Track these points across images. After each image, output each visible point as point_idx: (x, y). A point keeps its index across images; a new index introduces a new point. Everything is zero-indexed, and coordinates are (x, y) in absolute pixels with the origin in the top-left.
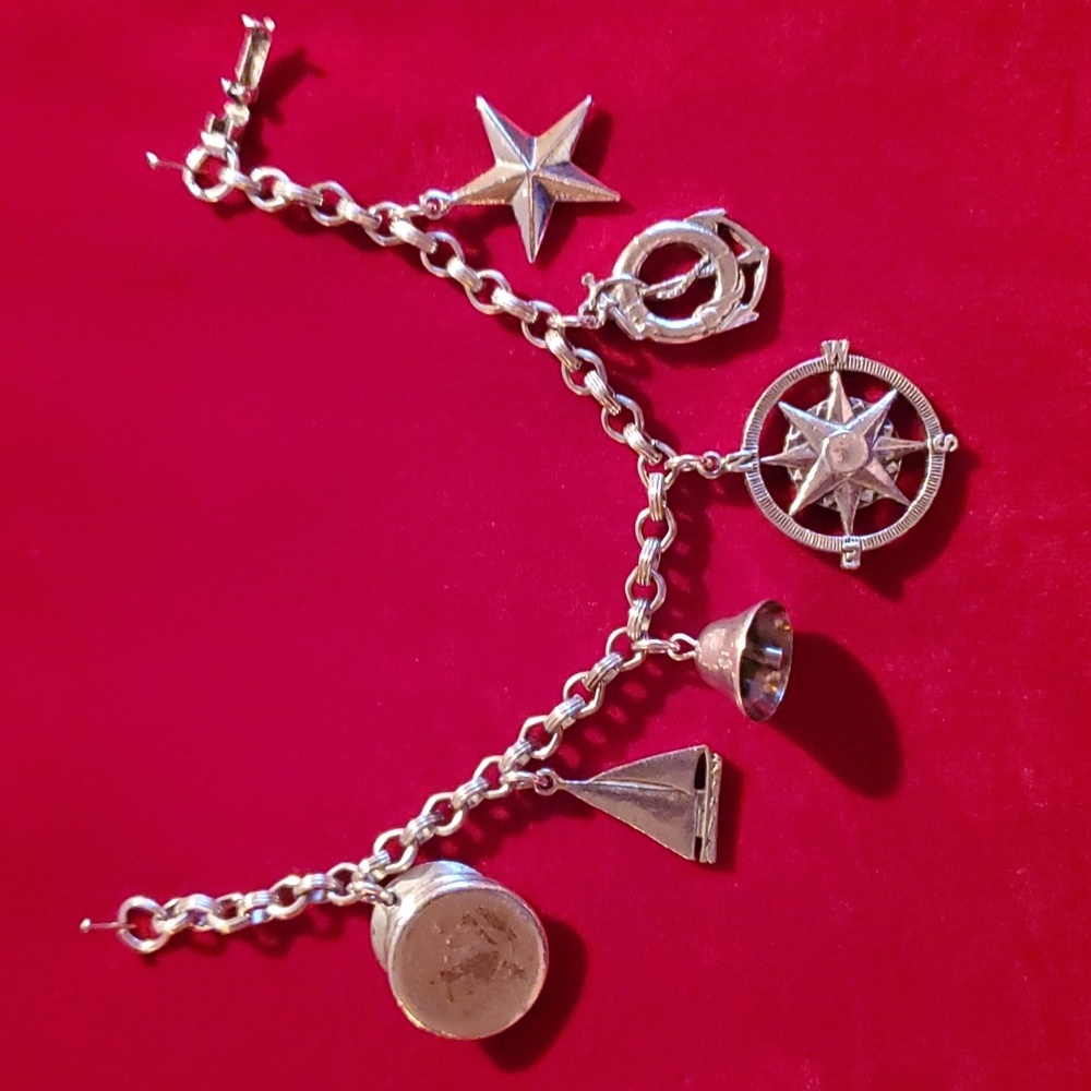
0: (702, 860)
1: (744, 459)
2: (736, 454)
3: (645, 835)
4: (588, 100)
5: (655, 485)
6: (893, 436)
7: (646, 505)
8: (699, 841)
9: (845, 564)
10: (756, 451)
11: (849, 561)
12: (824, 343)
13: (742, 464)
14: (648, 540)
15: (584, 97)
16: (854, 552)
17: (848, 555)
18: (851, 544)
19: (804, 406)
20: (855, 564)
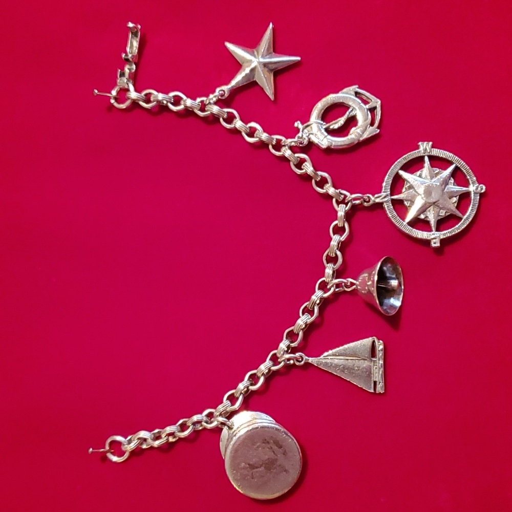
0: (377, 392)
1: (383, 197)
2: (380, 195)
3: (349, 382)
4: (271, 25)
5: (341, 210)
6: (454, 185)
7: (336, 219)
8: (375, 383)
9: (433, 245)
10: (389, 193)
11: (435, 243)
12: (420, 143)
13: (382, 199)
14: (335, 236)
15: (269, 24)
16: (437, 239)
17: (434, 240)
18: (436, 235)
19: (412, 172)
20: (438, 245)
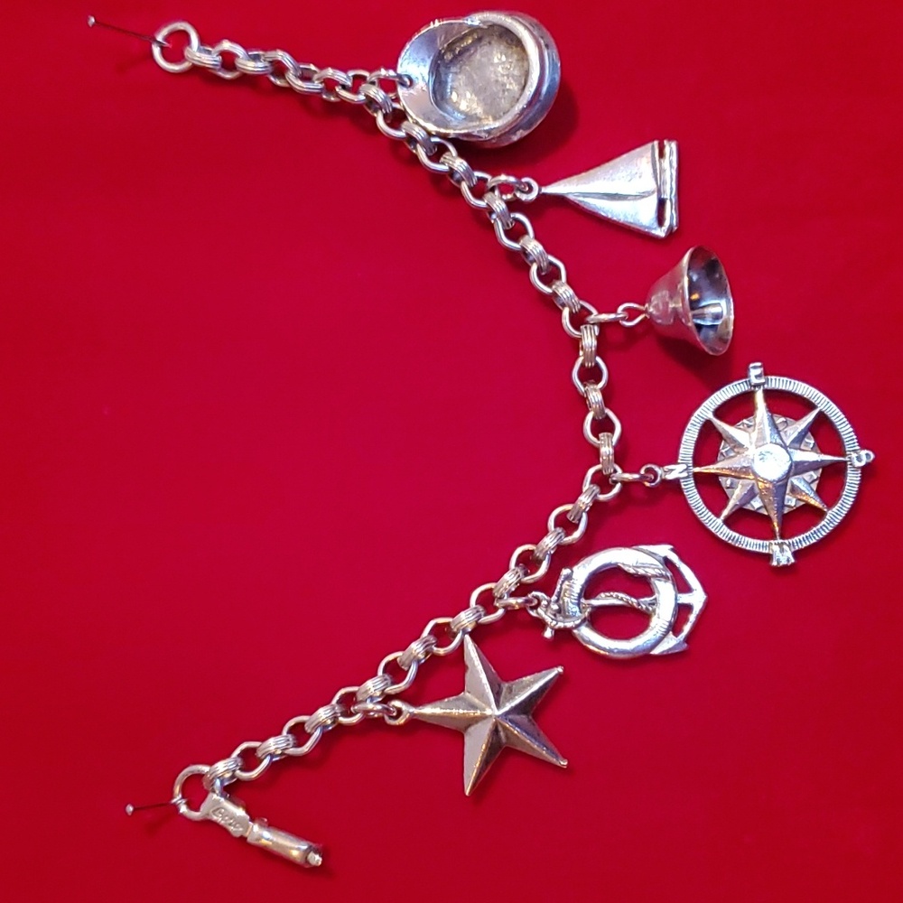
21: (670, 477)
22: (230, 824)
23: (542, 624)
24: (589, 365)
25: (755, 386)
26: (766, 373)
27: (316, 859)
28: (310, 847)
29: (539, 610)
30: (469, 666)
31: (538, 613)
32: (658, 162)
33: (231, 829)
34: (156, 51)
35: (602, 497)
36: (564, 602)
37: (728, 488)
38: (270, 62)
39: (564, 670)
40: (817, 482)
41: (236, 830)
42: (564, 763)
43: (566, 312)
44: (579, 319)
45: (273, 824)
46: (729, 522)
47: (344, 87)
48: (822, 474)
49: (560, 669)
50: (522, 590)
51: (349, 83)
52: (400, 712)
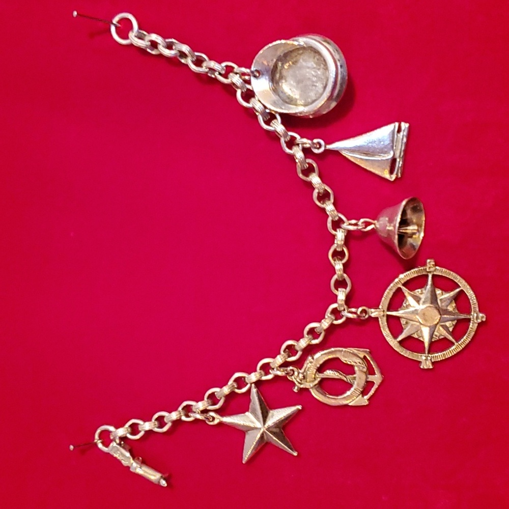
21: (373, 315)
22: (122, 460)
23: (293, 384)
24: (339, 249)
25: (428, 272)
26: (436, 265)
27: (164, 483)
28: (162, 477)
29: (293, 377)
30: (252, 400)
31: (292, 378)
32: (396, 136)
33: (123, 462)
34: (113, 29)
35: (336, 322)
36: (307, 373)
37: (404, 325)
38: (178, 51)
39: (302, 408)
40: (453, 327)
41: (125, 463)
42: (295, 454)
43: (330, 219)
44: (337, 224)
45: (144, 463)
46: (401, 343)
47: (220, 74)
48: (456, 323)
49: (299, 407)
50: (285, 365)
51: (223, 72)
52: (214, 419)
